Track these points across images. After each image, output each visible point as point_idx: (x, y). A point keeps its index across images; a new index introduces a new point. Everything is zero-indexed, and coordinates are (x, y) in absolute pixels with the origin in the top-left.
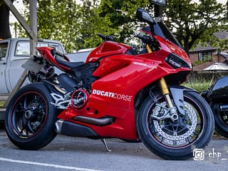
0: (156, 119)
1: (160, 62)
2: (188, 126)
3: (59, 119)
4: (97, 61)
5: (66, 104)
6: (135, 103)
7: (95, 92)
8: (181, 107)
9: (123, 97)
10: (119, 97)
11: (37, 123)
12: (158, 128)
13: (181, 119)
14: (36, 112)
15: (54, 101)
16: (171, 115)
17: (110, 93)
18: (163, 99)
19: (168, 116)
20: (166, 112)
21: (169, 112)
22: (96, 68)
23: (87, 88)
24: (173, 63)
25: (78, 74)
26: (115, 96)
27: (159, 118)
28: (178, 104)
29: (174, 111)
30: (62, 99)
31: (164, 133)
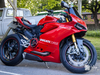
0: (69, 54)
1: (72, 27)
2: (84, 58)
3: (24, 52)
4: (43, 25)
5: (27, 45)
6: (60, 46)
7: (41, 40)
8: (81, 48)
9: (54, 43)
10: (52, 43)
11: (14, 53)
12: (70, 58)
13: (81, 54)
14: (13, 48)
15: (22, 43)
16: (76, 52)
17: (48, 41)
18: (73, 44)
19: (75, 53)
20: (74, 50)
21: (76, 51)
22: (42, 28)
23: (38, 38)
24: (78, 27)
25: (34, 31)
26: (51, 42)
27: (71, 54)
28: (80, 47)
29: (78, 50)
30: (26, 42)
31: (73, 61)
